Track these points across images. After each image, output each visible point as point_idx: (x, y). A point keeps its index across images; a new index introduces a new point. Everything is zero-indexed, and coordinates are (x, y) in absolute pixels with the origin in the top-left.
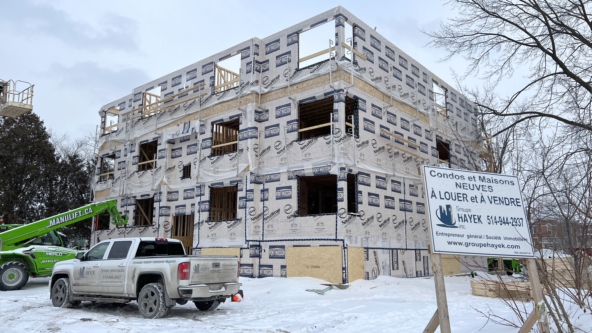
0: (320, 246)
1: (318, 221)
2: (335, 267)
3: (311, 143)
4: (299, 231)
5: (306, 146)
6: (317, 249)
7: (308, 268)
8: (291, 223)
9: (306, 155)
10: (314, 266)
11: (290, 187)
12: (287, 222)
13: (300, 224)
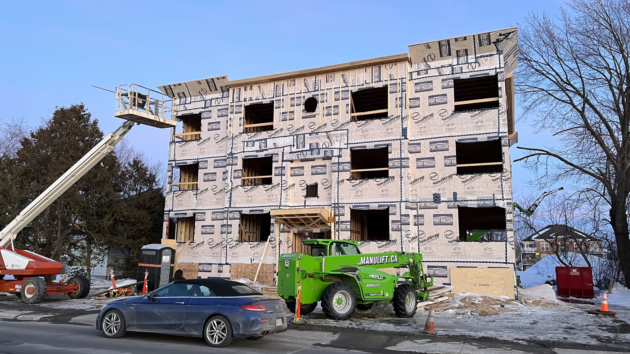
0: (488, 267)
1: (486, 246)
2: (506, 285)
3: (474, 178)
4: (463, 254)
5: (469, 180)
6: (486, 270)
7: (476, 286)
8: (454, 247)
9: (468, 189)
10: (482, 285)
11: (451, 215)
12: (449, 245)
13: (464, 248)
